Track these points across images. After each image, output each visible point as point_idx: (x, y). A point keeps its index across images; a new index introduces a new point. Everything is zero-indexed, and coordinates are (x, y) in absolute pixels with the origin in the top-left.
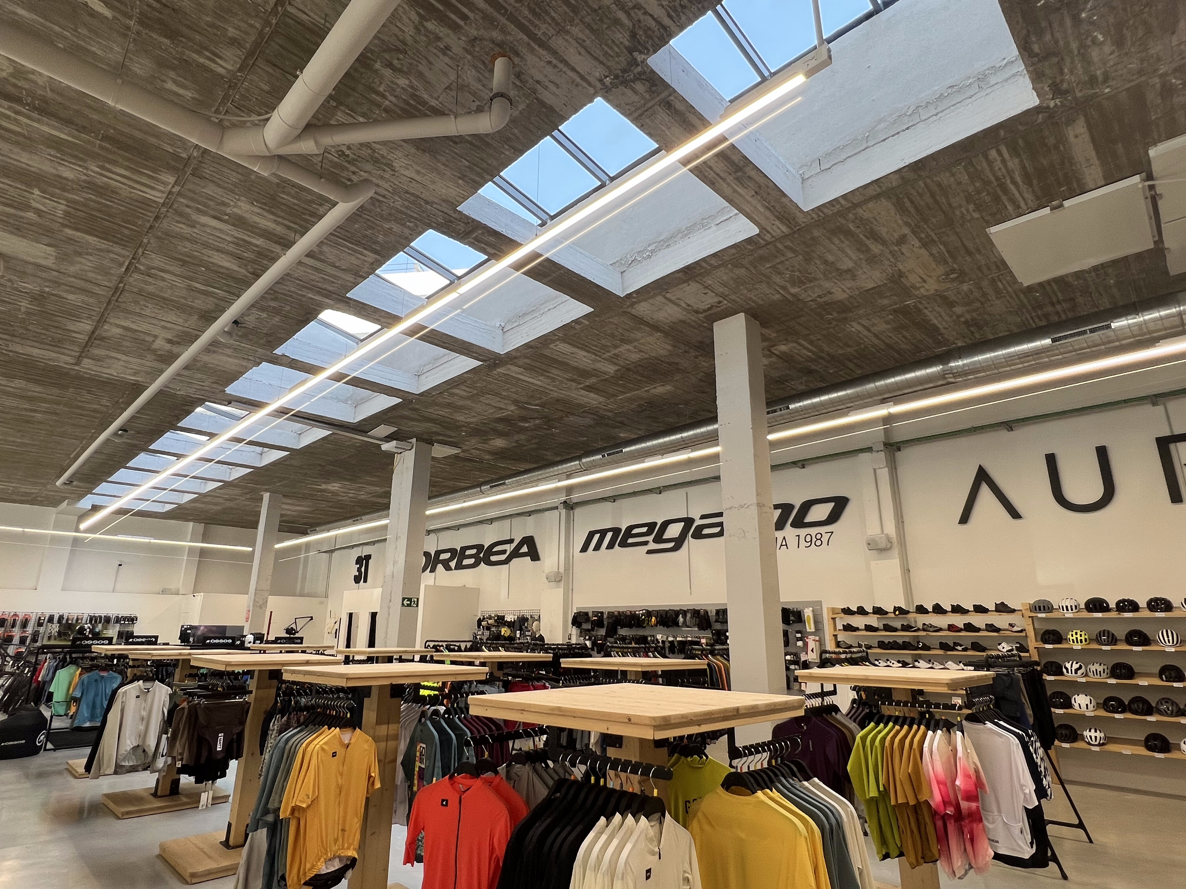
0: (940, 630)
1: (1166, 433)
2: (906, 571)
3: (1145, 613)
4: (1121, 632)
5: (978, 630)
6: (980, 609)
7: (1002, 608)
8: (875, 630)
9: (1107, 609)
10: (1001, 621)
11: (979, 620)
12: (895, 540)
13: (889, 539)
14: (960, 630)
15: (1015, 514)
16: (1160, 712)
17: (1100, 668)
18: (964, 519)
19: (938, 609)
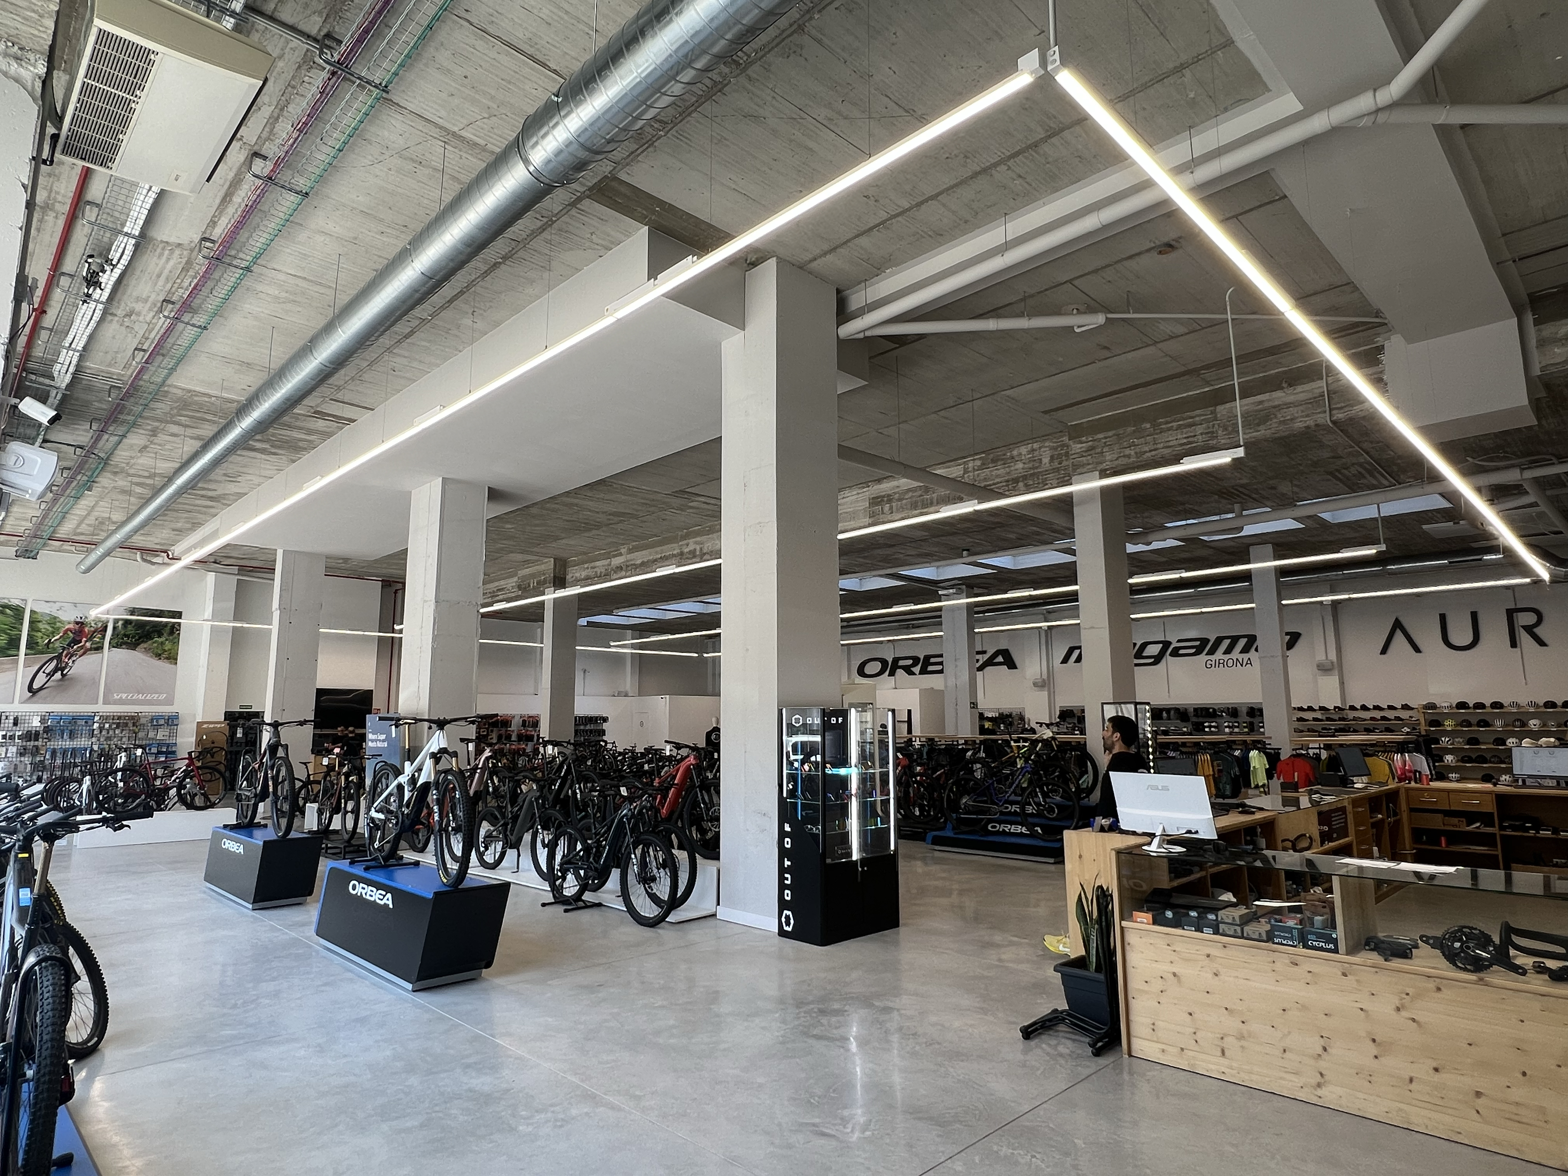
0: (1365, 720)
1: (1512, 606)
2: (1342, 683)
3: (1489, 710)
4: (1474, 721)
5: (1390, 720)
6: (1391, 708)
7: (1406, 707)
8: (1321, 720)
9: (1469, 708)
10: (1404, 714)
11: (1391, 714)
12: (1335, 663)
13: (1332, 663)
14: (1378, 720)
15: (1417, 650)
16: (1491, 762)
17: (1461, 740)
18: (1384, 651)
19: (1364, 708)
